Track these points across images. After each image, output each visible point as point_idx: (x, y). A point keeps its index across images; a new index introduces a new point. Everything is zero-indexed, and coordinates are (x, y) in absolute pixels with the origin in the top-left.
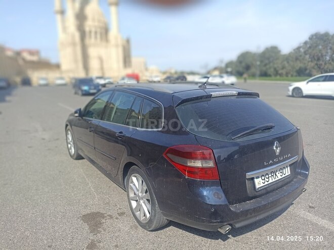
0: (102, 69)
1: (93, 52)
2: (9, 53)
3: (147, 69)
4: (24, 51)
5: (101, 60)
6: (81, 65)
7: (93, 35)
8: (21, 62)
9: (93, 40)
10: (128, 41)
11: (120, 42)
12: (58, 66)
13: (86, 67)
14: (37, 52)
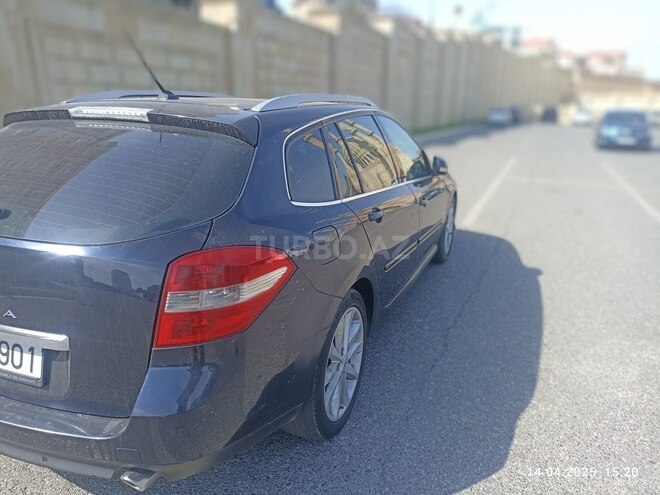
4: (594, 55)
14: (622, 57)
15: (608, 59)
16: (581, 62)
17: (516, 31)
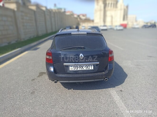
0: (112, 21)
1: (108, 13)
2: (76, 16)
3: (136, 21)
4: (81, 15)
5: (112, 17)
6: (102, 20)
7: (110, 5)
8: (79, 19)
9: (109, 8)
10: (127, 7)
11: (123, 7)
12: (93, 21)
13: (104, 21)
14: (86, 15)
15: (83, 16)
16: (79, 16)
17: (65, 9)
